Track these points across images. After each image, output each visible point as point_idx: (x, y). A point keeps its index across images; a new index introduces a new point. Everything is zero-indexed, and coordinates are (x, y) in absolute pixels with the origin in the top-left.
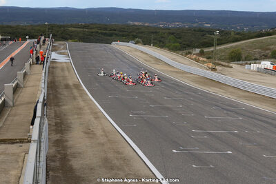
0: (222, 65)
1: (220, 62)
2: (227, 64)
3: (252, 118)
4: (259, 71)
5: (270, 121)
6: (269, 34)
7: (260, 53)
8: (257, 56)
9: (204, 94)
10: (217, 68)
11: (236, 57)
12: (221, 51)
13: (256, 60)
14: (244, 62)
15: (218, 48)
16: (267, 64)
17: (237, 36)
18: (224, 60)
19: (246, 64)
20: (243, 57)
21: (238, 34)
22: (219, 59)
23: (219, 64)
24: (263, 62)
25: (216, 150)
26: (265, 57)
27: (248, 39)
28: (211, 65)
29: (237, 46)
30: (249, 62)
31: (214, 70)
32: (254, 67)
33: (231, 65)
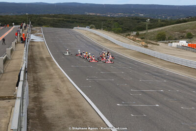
0: (152, 44)
1: (150, 41)
2: (155, 43)
3: (173, 81)
4: (178, 47)
5: (186, 83)
6: (185, 21)
7: (178, 34)
8: (177, 37)
9: (139, 64)
10: (148, 45)
11: (162, 38)
12: (151, 33)
13: (176, 39)
14: (167, 41)
15: (149, 31)
16: (183, 43)
17: (163, 23)
18: (153, 40)
19: (169, 42)
20: (167, 38)
21: (163, 21)
22: (150, 39)
23: (149, 43)
24: (181, 41)
25: (148, 104)
26: (183, 38)
27: (170, 25)
28: (144, 43)
29: (162, 30)
30: (171, 41)
31: (146, 47)
32: (174, 44)
33: (158, 43)
